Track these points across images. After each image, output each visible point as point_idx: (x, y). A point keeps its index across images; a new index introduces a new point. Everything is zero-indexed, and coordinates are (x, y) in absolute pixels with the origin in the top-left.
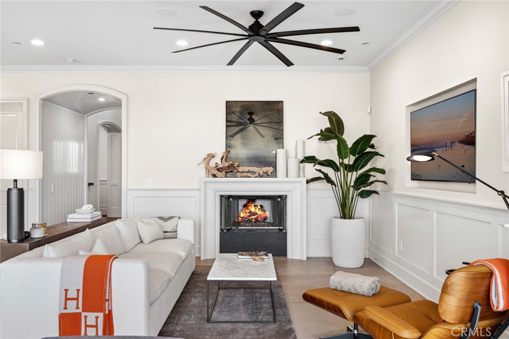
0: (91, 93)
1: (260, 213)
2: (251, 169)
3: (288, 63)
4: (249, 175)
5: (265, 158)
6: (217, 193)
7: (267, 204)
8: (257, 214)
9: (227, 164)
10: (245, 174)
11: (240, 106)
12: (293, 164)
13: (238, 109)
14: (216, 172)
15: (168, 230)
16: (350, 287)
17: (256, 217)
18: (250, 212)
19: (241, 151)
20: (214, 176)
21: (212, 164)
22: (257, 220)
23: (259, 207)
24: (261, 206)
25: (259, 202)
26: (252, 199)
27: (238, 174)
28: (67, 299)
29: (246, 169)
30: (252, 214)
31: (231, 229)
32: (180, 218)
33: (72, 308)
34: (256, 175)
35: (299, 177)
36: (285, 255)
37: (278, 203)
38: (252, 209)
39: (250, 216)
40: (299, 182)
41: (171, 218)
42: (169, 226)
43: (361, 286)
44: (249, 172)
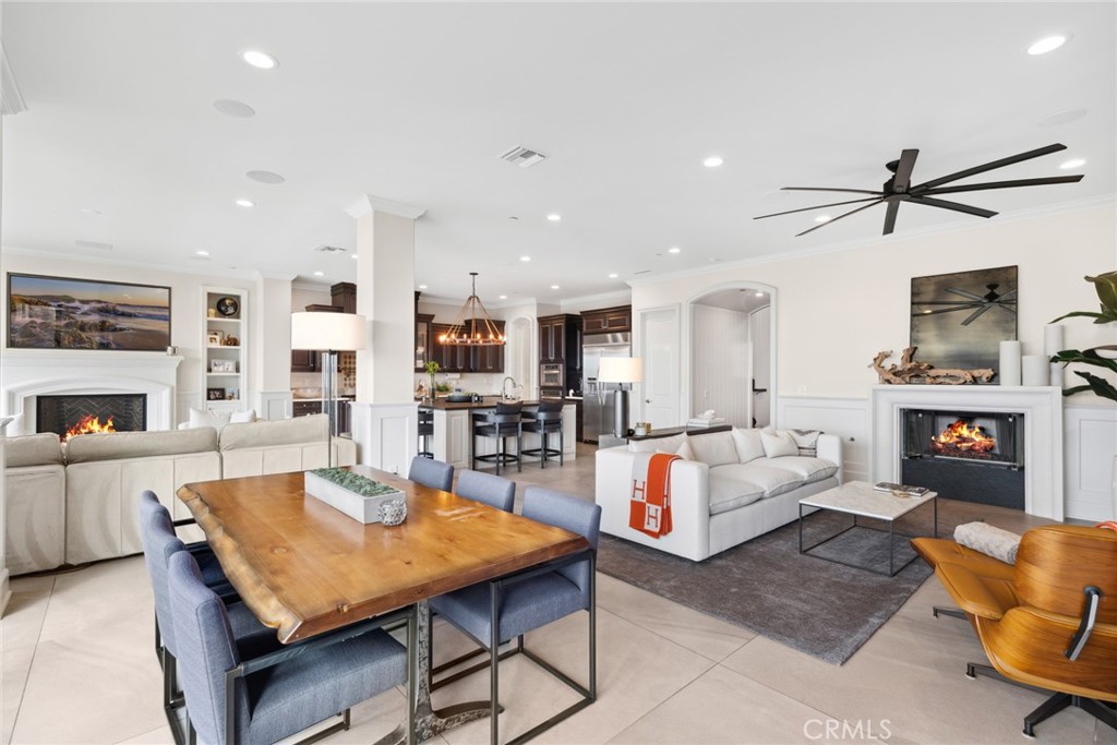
0: (743, 290)
1: (978, 439)
2: (952, 372)
3: (987, 214)
4: (948, 380)
5: (980, 355)
6: (895, 406)
7: (991, 425)
8: (972, 440)
9: (909, 366)
10: (942, 380)
11: (936, 283)
12: (1034, 366)
13: (932, 288)
14: (890, 376)
15: (806, 446)
16: (983, 544)
17: (971, 444)
18: (960, 436)
19: (934, 346)
20: (889, 382)
21: (888, 364)
22: (971, 449)
23: (977, 430)
24: (982, 429)
25: (979, 423)
26: (967, 418)
27: (928, 380)
28: (635, 489)
29: (943, 372)
30: (963, 439)
31: (921, 457)
32: (822, 433)
33: (639, 497)
34: (962, 381)
35: (1050, 384)
36: (1023, 508)
37: (1011, 425)
38: (964, 431)
39: (958, 442)
40: (1048, 393)
41: (810, 432)
42: (805, 441)
43: (997, 547)
44: (947, 376)
